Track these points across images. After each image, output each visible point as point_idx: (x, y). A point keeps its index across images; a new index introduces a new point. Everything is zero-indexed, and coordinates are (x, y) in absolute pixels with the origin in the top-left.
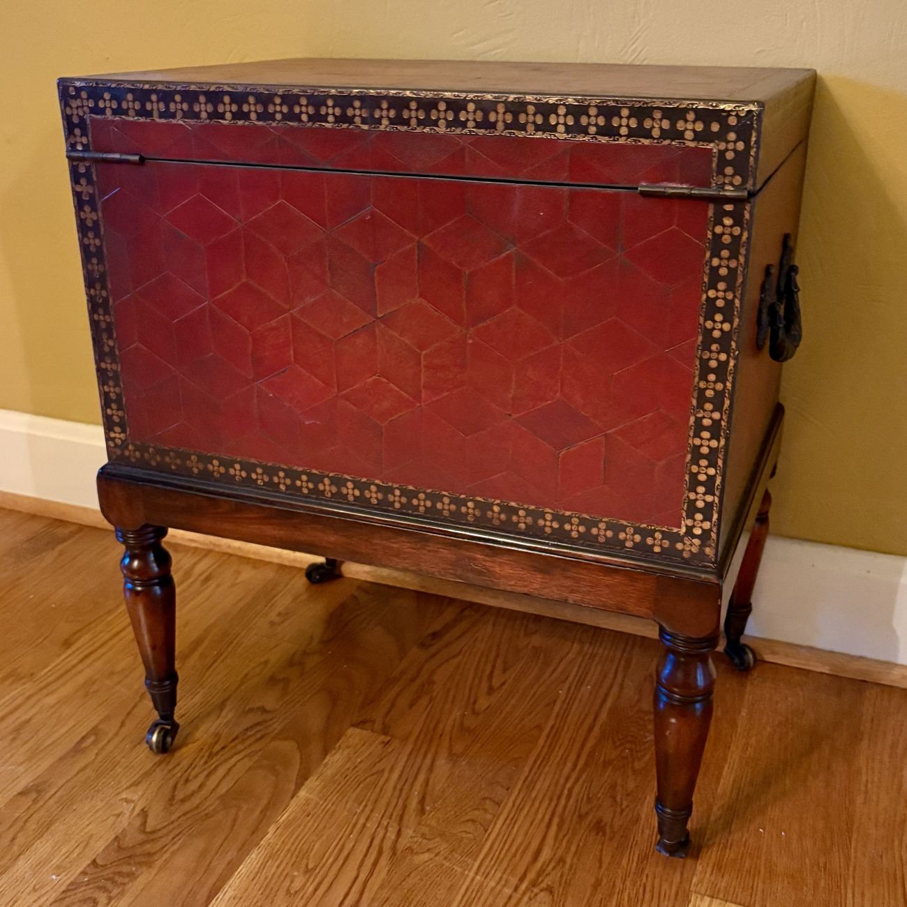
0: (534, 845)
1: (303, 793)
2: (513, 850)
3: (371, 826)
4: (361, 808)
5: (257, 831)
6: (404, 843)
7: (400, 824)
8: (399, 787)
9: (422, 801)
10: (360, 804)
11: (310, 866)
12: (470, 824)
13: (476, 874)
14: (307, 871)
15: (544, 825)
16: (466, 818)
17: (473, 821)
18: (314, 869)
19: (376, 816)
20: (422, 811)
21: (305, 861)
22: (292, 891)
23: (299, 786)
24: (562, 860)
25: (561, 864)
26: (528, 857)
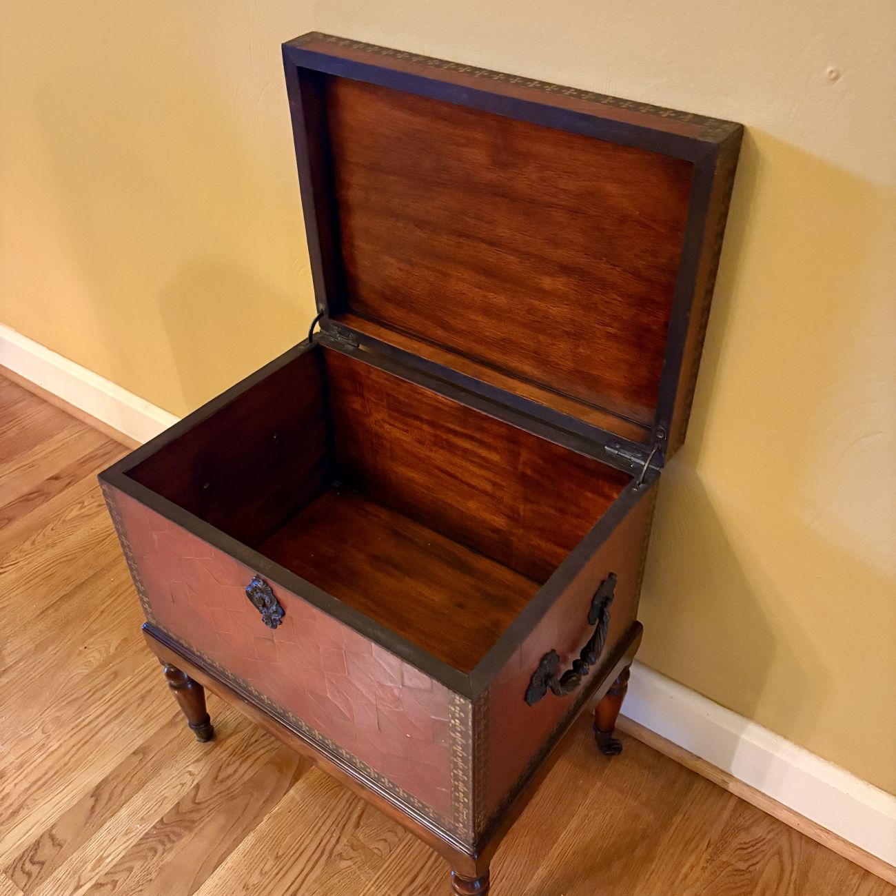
0: (414, 873)
1: (292, 792)
2: (401, 872)
3: (324, 829)
4: (323, 813)
5: (257, 818)
6: (339, 848)
7: (341, 833)
8: (351, 800)
9: (360, 817)
10: (323, 810)
11: (280, 854)
12: (382, 843)
13: (373, 885)
14: (277, 857)
15: (427, 855)
16: (381, 838)
17: (386, 840)
18: (281, 857)
19: (329, 823)
20: (357, 825)
21: (277, 850)
22: (264, 872)
23: (292, 785)
24: (427, 888)
25: (426, 891)
26: (407, 880)
